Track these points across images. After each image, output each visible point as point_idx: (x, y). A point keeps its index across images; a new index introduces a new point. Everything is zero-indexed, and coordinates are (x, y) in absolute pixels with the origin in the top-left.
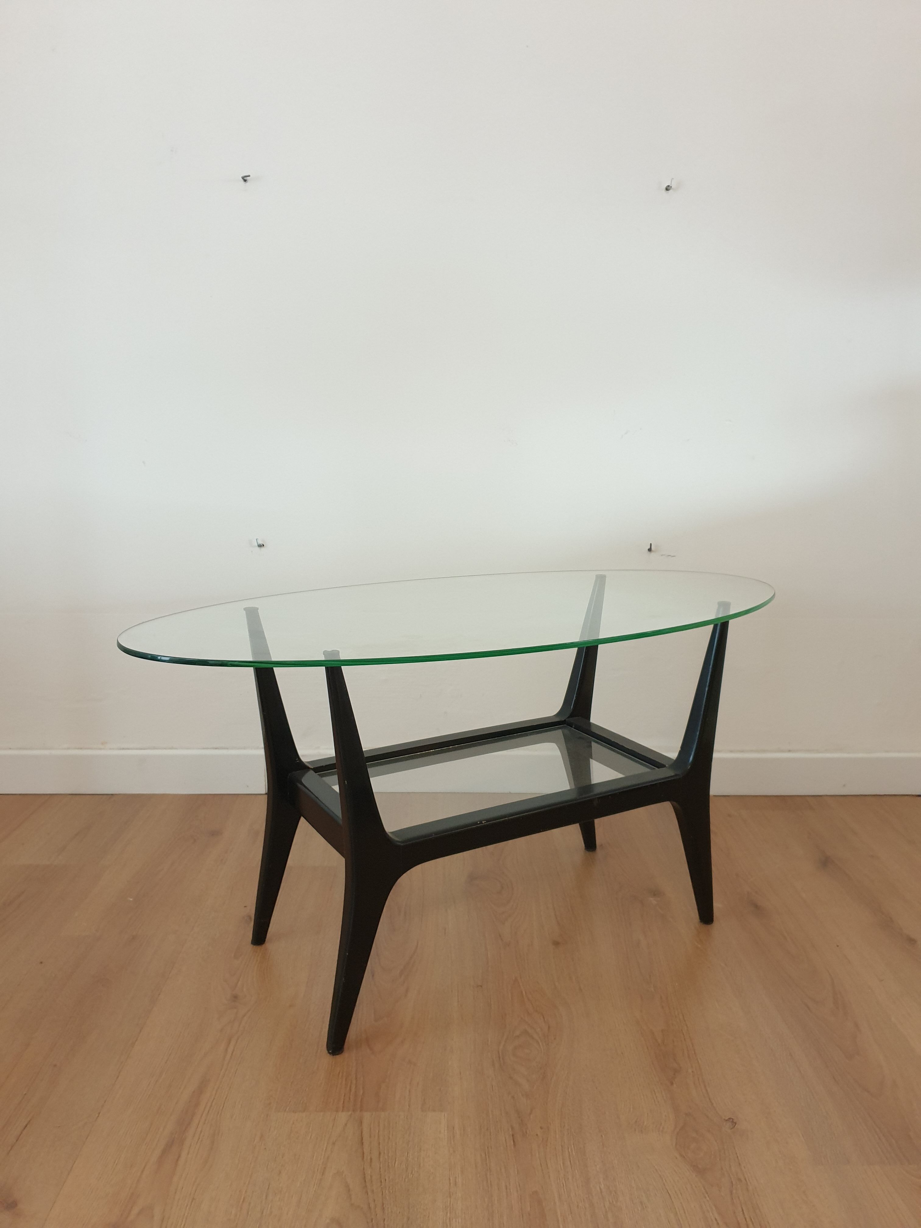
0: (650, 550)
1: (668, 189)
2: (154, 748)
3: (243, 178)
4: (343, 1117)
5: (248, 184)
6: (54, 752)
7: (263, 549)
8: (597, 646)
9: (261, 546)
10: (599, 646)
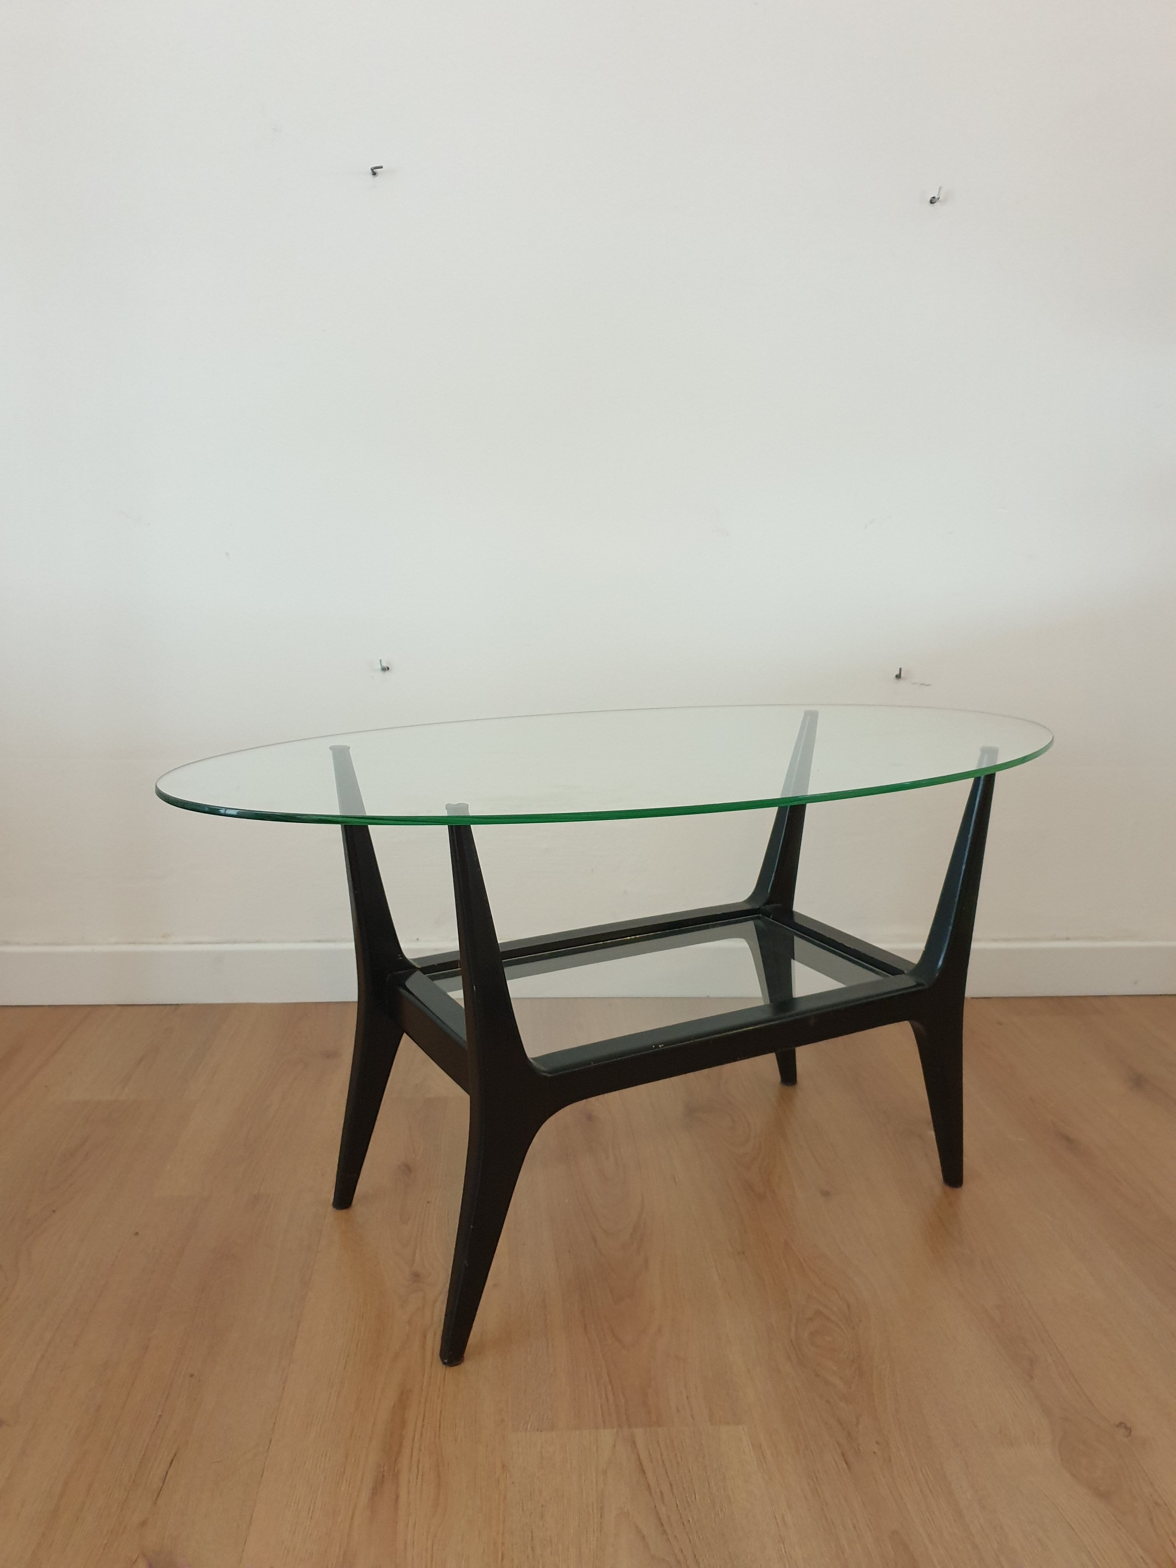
0: (898, 677)
1: (932, 201)
2: (235, 942)
3: (372, 170)
4: (607, 1436)
5: (377, 178)
6: (98, 948)
7: (387, 672)
8: (806, 805)
9: (385, 669)
10: (808, 805)
